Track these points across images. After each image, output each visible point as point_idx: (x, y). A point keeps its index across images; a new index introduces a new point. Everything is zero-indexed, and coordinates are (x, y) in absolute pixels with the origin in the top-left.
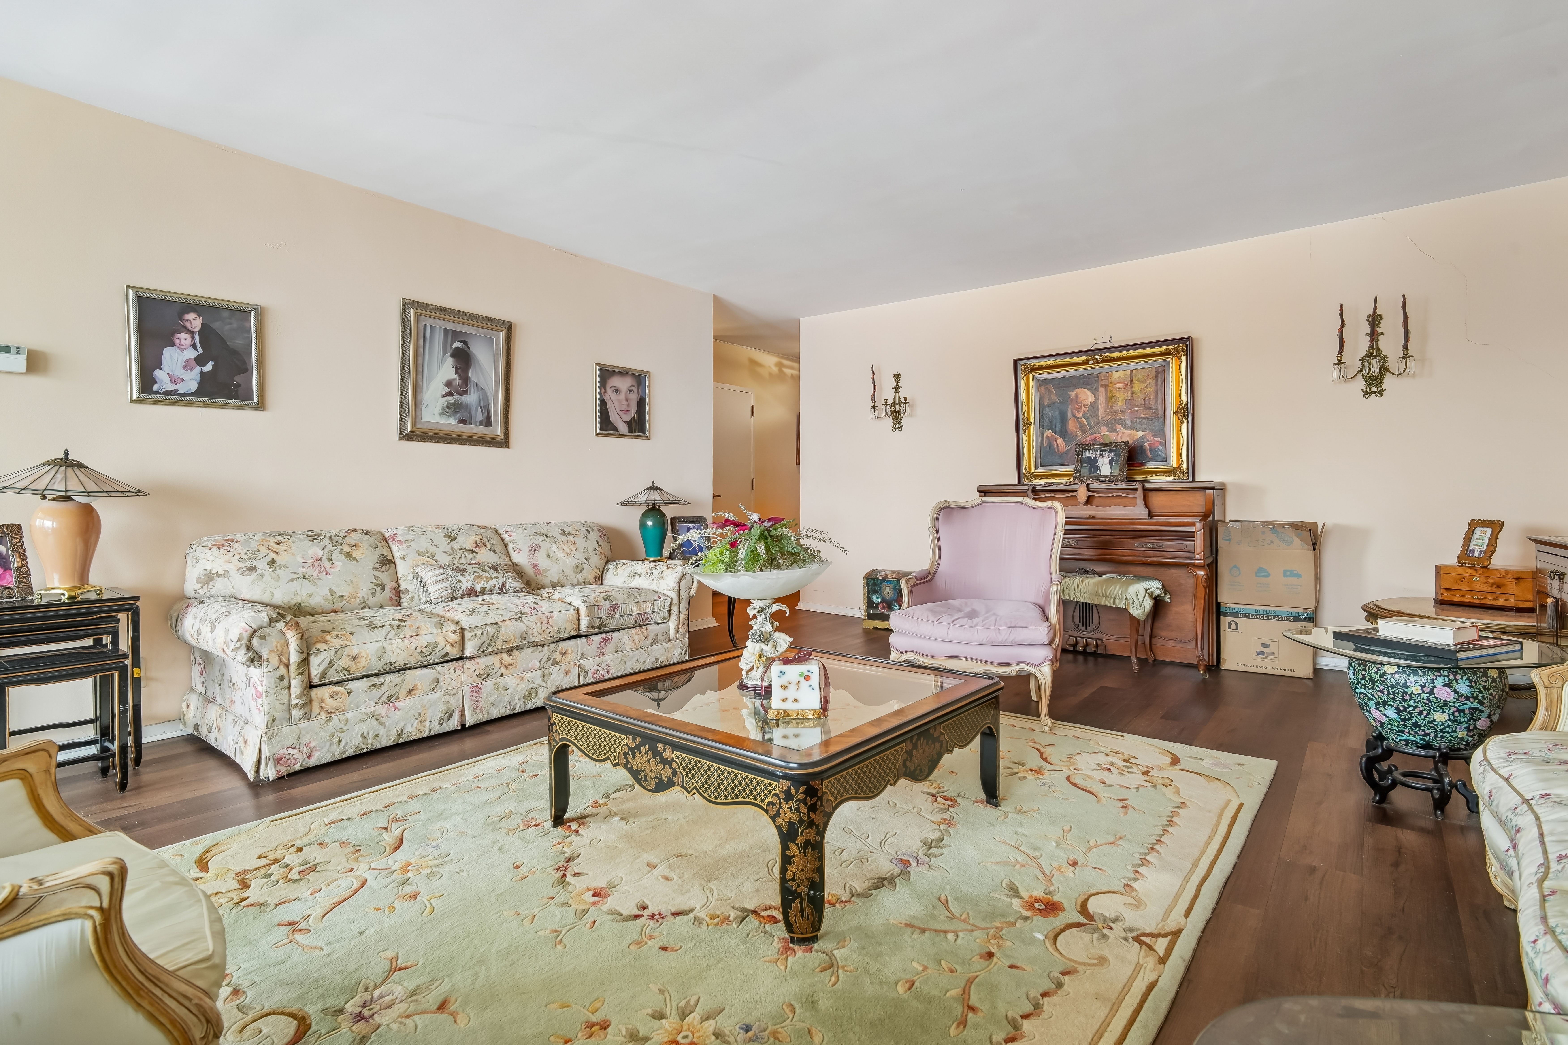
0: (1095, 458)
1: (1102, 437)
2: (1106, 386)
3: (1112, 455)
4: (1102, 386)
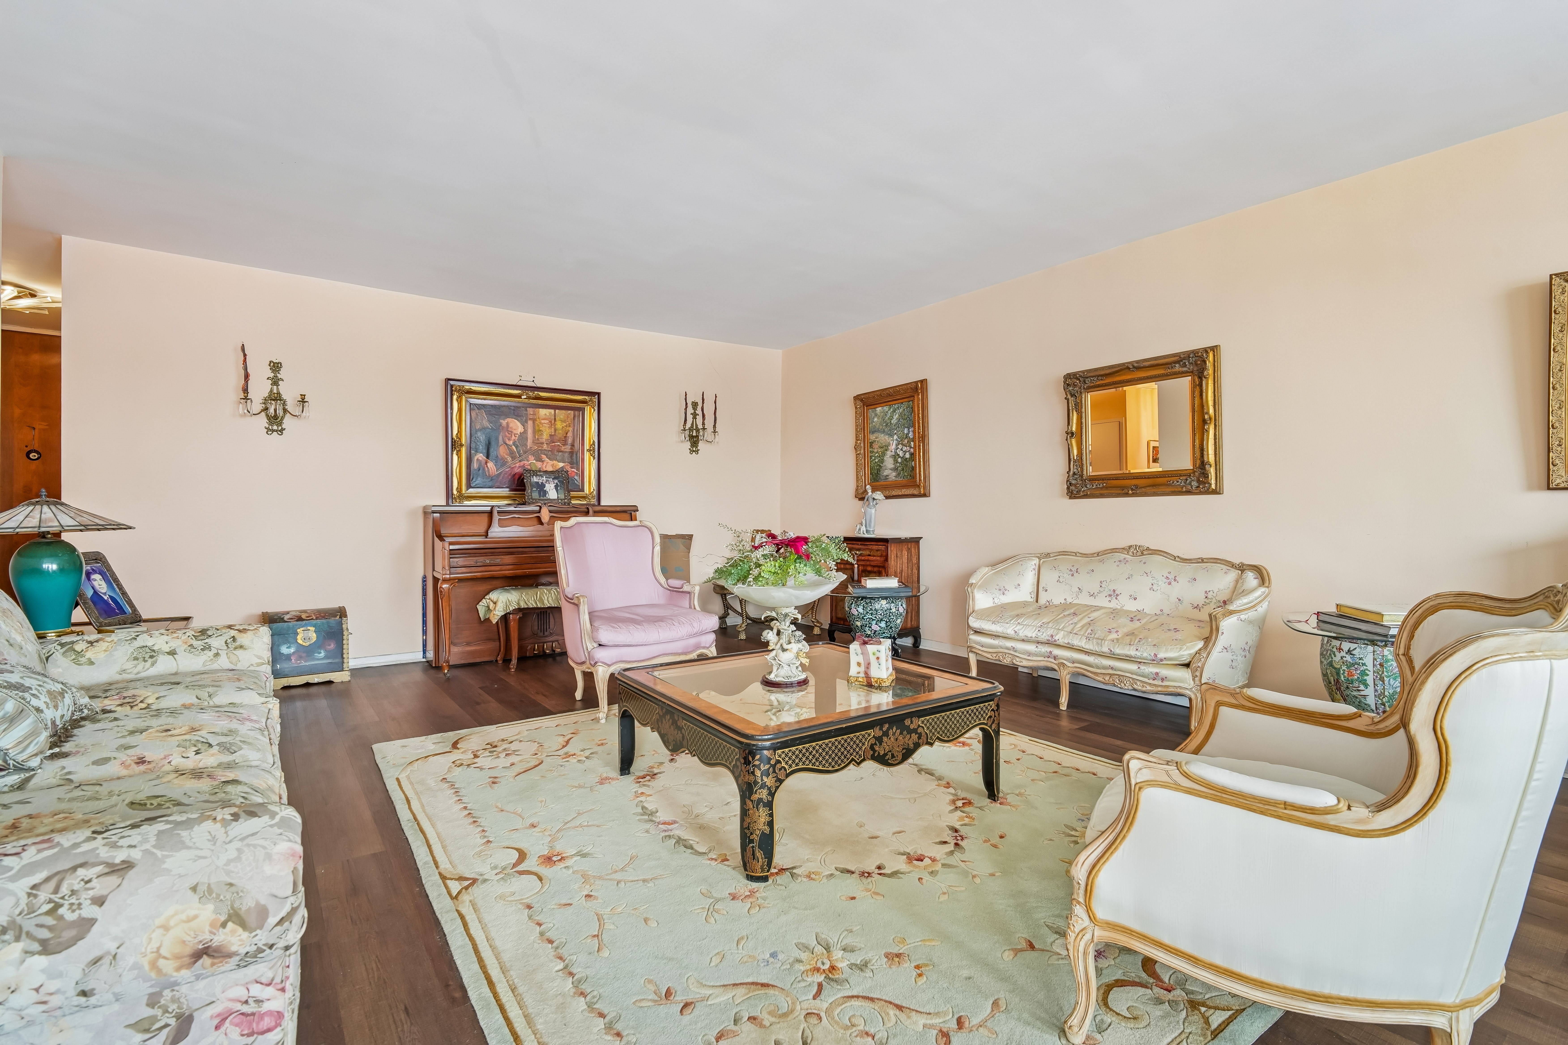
0: (542, 483)
1: (530, 465)
2: (534, 420)
3: (556, 481)
4: (530, 419)
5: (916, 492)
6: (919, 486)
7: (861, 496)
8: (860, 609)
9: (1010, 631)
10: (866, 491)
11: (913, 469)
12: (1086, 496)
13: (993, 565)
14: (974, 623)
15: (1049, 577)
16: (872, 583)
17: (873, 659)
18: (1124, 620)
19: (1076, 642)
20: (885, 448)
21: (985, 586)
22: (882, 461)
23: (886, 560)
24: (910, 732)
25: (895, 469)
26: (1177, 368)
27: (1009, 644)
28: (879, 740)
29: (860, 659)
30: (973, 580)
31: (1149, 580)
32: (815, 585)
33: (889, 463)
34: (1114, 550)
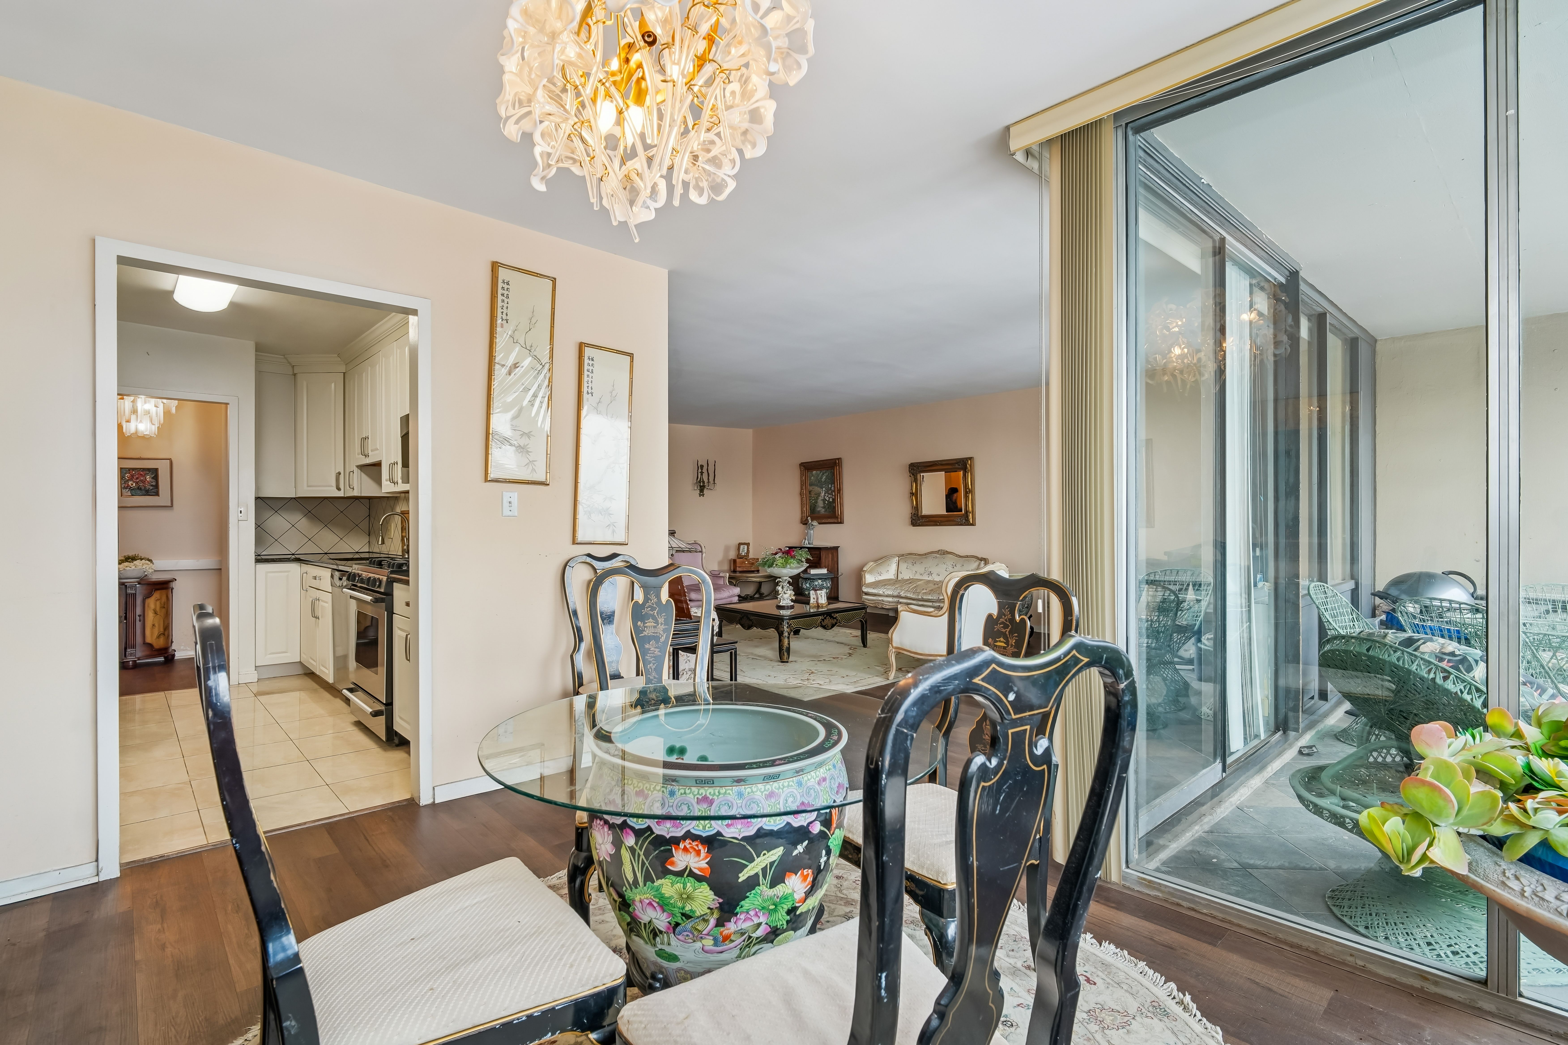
5: (836, 521)
6: (837, 518)
7: (804, 522)
8: (808, 585)
9: (881, 592)
10: (807, 519)
11: (834, 507)
12: (919, 526)
13: (876, 561)
14: (865, 589)
15: (903, 566)
16: (813, 572)
17: (819, 596)
18: (930, 585)
19: (909, 595)
20: (819, 495)
21: (871, 572)
22: (816, 502)
23: (820, 559)
24: (834, 618)
25: (824, 507)
26: (957, 466)
27: (880, 598)
28: (823, 620)
29: (815, 596)
30: (865, 569)
31: (945, 566)
32: (799, 568)
33: (820, 503)
34: (932, 552)
